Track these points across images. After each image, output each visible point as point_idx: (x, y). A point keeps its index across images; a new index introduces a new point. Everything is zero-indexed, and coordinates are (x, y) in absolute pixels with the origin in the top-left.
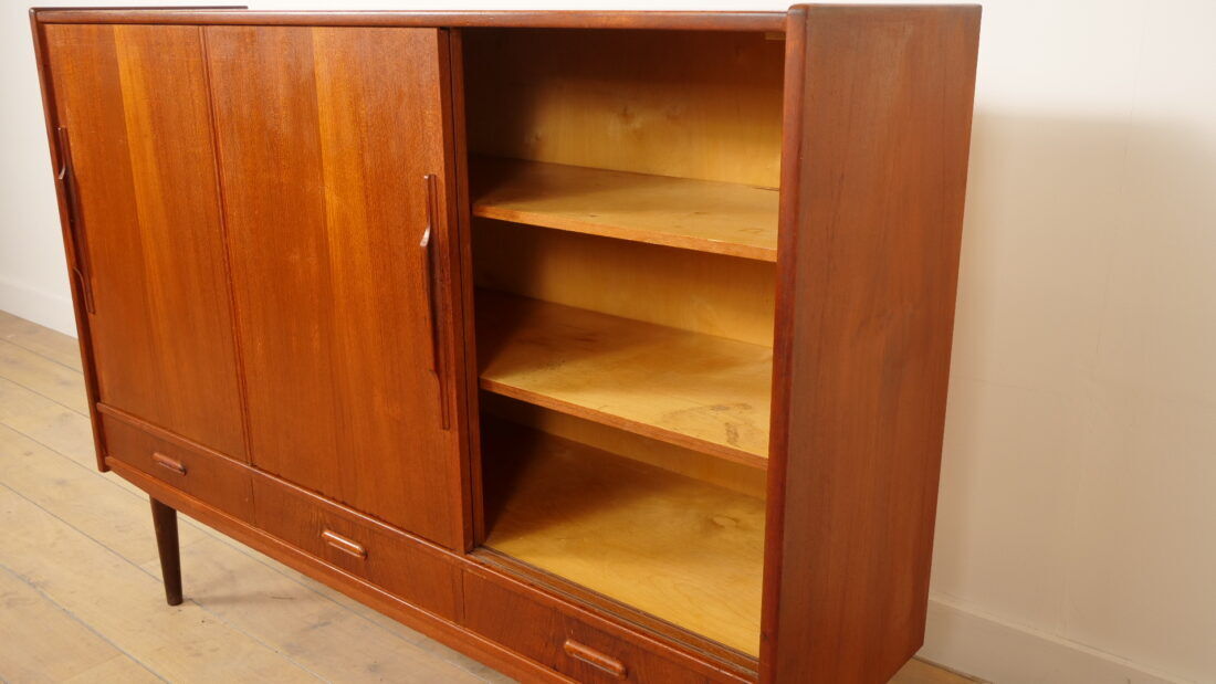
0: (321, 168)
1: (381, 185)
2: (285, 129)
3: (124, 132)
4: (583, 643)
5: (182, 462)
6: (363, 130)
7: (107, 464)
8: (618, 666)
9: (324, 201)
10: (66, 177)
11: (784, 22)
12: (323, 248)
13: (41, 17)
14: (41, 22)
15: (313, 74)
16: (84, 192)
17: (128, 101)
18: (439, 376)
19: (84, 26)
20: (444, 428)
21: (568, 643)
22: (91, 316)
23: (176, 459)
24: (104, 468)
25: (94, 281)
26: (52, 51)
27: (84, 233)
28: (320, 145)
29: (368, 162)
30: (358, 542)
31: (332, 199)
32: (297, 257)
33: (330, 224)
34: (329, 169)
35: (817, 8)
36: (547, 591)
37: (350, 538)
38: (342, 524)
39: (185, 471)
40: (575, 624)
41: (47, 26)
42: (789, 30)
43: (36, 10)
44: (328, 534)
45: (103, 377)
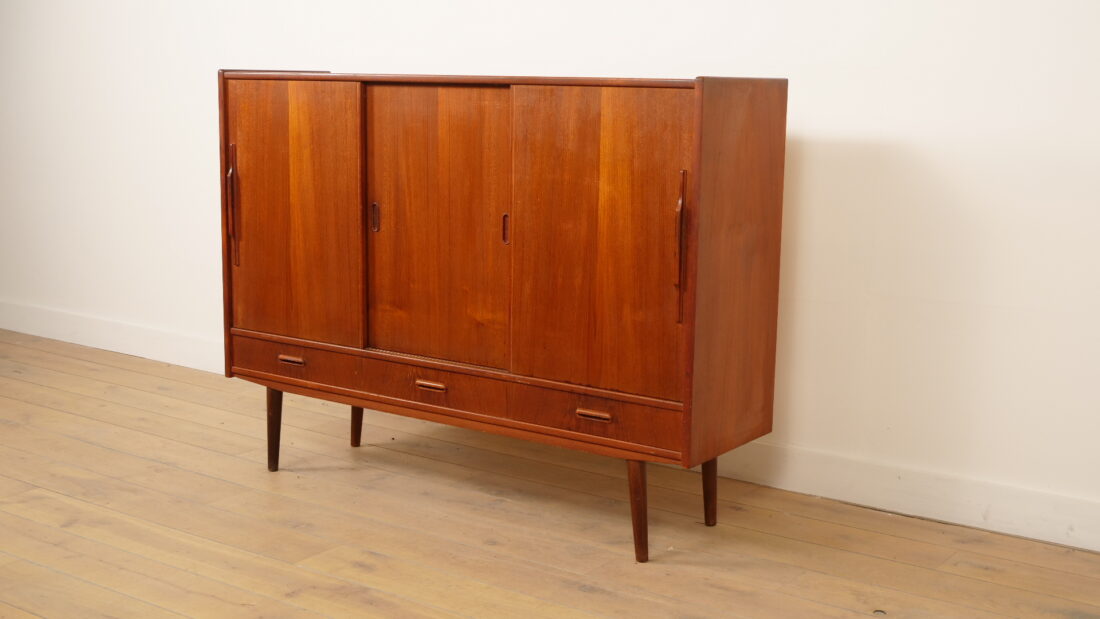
0: (598, 170)
1: (644, 179)
2: (572, 146)
3: (287, 144)
4: (588, 408)
5: (303, 357)
6: (635, 146)
7: (233, 371)
8: (607, 415)
9: (598, 190)
10: (232, 174)
11: (693, 83)
13: (228, 75)
14: (225, 79)
16: (244, 185)
17: (293, 126)
18: (680, 290)
20: (679, 322)
21: (578, 410)
22: (235, 267)
23: (298, 356)
24: (230, 373)
25: (242, 244)
26: (232, 96)
27: (240, 212)
28: (598, 155)
29: (636, 164)
30: (441, 382)
31: (604, 188)
32: (570, 226)
33: (601, 204)
34: (604, 170)
35: (708, 78)
36: (567, 382)
37: (436, 381)
38: (431, 373)
39: (305, 363)
40: (583, 398)
41: (230, 81)
42: (696, 87)
43: (224, 71)
44: (419, 382)
45: (239, 309)
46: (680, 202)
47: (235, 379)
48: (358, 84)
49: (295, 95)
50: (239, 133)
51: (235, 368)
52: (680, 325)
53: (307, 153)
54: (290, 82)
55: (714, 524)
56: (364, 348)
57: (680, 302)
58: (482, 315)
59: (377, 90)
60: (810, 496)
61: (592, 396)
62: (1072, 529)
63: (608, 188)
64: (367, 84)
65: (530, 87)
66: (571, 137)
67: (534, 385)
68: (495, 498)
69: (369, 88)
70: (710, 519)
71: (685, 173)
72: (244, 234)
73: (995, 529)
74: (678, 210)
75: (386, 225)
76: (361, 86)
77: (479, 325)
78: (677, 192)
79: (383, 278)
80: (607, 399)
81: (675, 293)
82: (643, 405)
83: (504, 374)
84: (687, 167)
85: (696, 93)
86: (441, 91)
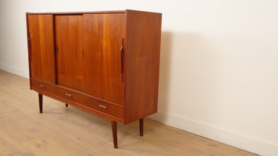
0: (103, 38)
1: (114, 40)
2: (97, 31)
3: (39, 31)
4: (101, 105)
6: (111, 31)
8: (106, 107)
9: (103, 44)
10: (29, 39)
11: (125, 12)
12: (102, 52)
13: (28, 14)
14: (28, 15)
15: (103, 22)
16: (32, 42)
17: (40, 27)
18: (122, 73)
19: (34, 15)
20: (122, 83)
21: (99, 105)
22: (31, 62)
23: (43, 85)
24: (31, 89)
25: (32, 57)
26: (29, 19)
27: (31, 49)
28: (103, 34)
29: (112, 36)
31: (104, 43)
32: (97, 54)
33: (104, 47)
34: (104, 38)
36: (97, 97)
37: (70, 94)
38: (69, 92)
39: (44, 87)
40: (100, 102)
41: (29, 16)
42: (126, 12)
43: (27, 13)
44: (66, 94)
45: (32, 73)
46: (122, 47)
48: (52, 15)
49: (40, 18)
50: (30, 29)
51: (32, 87)
52: (123, 83)
53: (43, 33)
54: (39, 15)
55: (142, 136)
56: (55, 84)
57: (122, 77)
58: (80, 78)
59: (57, 17)
60: (173, 127)
61: (102, 102)
62: (241, 144)
63: (105, 43)
64: (54, 15)
65: (87, 14)
66: (97, 28)
67: (90, 97)
68: (90, 124)
69: (55, 16)
70: (142, 134)
71: (123, 39)
72: (32, 54)
73: (220, 142)
74: (121, 50)
75: (60, 53)
76: (53, 16)
77: (79, 80)
78: (121, 44)
79: (59, 67)
80: (105, 103)
81: (121, 74)
82: (114, 105)
83: (83, 94)
84: (124, 37)
85: (126, 14)
86: (70, 16)
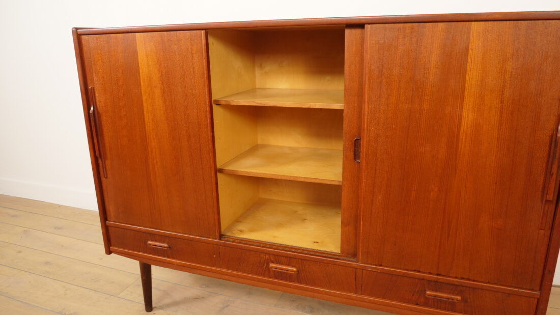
1: (515, 107)
2: (433, 79)
4: (437, 291)
5: (168, 243)
6: (508, 76)
7: (111, 250)
14: (79, 36)
21: (428, 292)
22: (104, 179)
23: (164, 242)
24: (109, 252)
25: (108, 162)
26: (85, 50)
29: (507, 94)
30: (293, 267)
32: (428, 148)
37: (289, 266)
38: (283, 259)
39: (169, 247)
40: (433, 283)
41: (83, 37)
43: (77, 29)
44: (272, 265)
45: (111, 208)
47: (113, 255)
48: (203, 32)
50: (95, 78)
51: (112, 248)
54: (138, 34)
56: (220, 239)
63: (472, 116)
66: (433, 70)
76: (206, 34)
82: (495, 291)
